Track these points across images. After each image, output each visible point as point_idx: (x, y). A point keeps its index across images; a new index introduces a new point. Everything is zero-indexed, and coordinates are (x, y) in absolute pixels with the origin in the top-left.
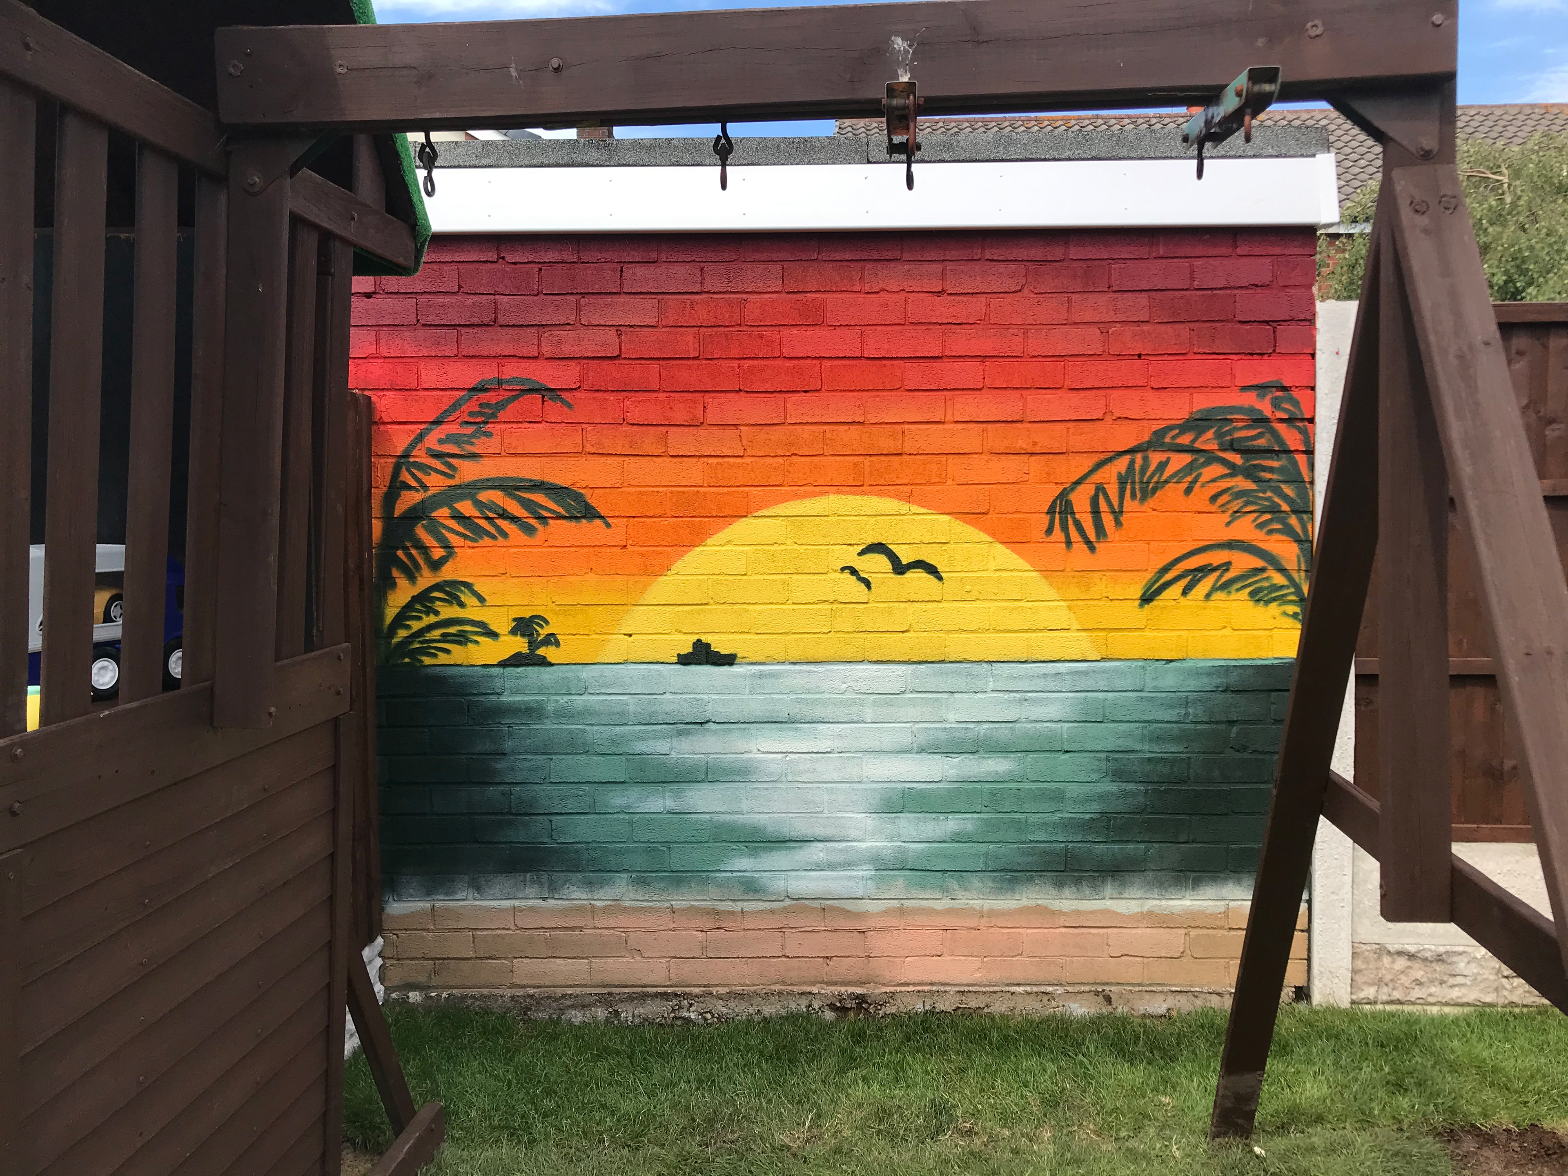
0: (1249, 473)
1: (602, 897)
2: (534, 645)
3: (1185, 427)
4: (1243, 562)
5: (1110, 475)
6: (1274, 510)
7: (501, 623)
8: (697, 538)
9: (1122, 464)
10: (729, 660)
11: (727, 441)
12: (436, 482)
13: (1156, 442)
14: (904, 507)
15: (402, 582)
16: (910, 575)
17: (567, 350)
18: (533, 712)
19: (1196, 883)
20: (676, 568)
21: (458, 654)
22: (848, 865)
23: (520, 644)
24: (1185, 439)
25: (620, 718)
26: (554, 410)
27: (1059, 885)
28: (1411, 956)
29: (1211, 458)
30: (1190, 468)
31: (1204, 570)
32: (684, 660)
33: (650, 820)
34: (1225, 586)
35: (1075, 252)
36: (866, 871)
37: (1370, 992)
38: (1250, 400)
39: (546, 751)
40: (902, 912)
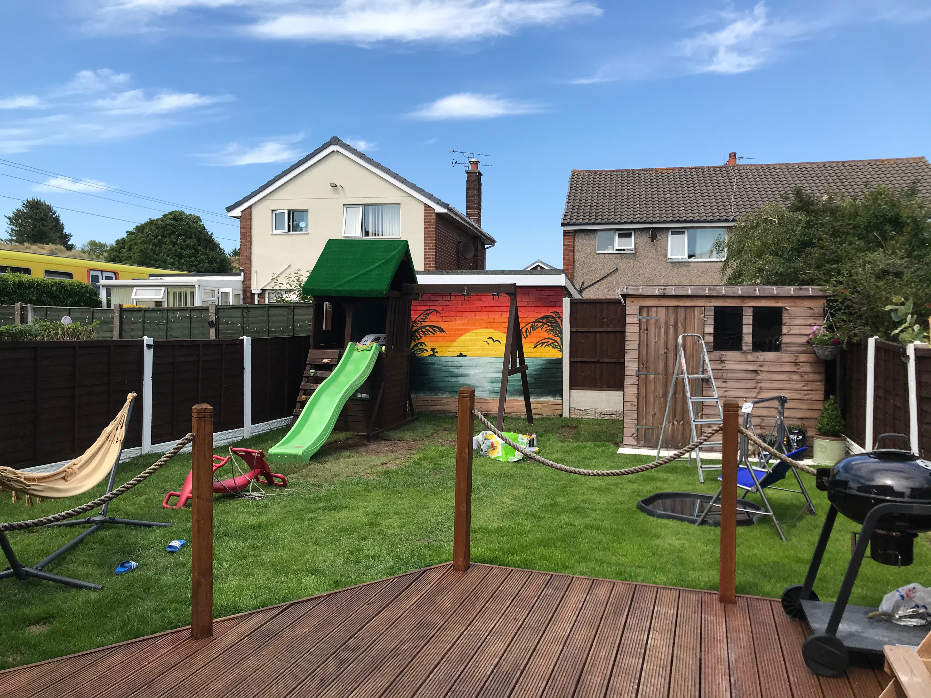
0: (552, 326)
1: (444, 396)
2: (434, 353)
3: (541, 319)
4: (551, 341)
5: (528, 326)
6: (556, 333)
7: (429, 349)
8: (460, 336)
9: (531, 325)
10: (466, 356)
11: (465, 320)
12: (419, 326)
13: (536, 321)
14: (495, 331)
15: (413, 342)
16: (496, 342)
17: (440, 304)
18: (434, 364)
19: (543, 396)
20: (457, 340)
21: (422, 354)
22: (485, 391)
23: (432, 353)
24: (541, 321)
25: (447, 365)
26: (438, 314)
27: (520, 396)
28: (580, 410)
29: (545, 324)
30: (542, 325)
31: (544, 343)
32: (458, 356)
33: (452, 383)
34: (548, 345)
35: (523, 289)
36: (488, 392)
37: (573, 416)
38: (552, 314)
39: (436, 370)
40: (494, 399)
